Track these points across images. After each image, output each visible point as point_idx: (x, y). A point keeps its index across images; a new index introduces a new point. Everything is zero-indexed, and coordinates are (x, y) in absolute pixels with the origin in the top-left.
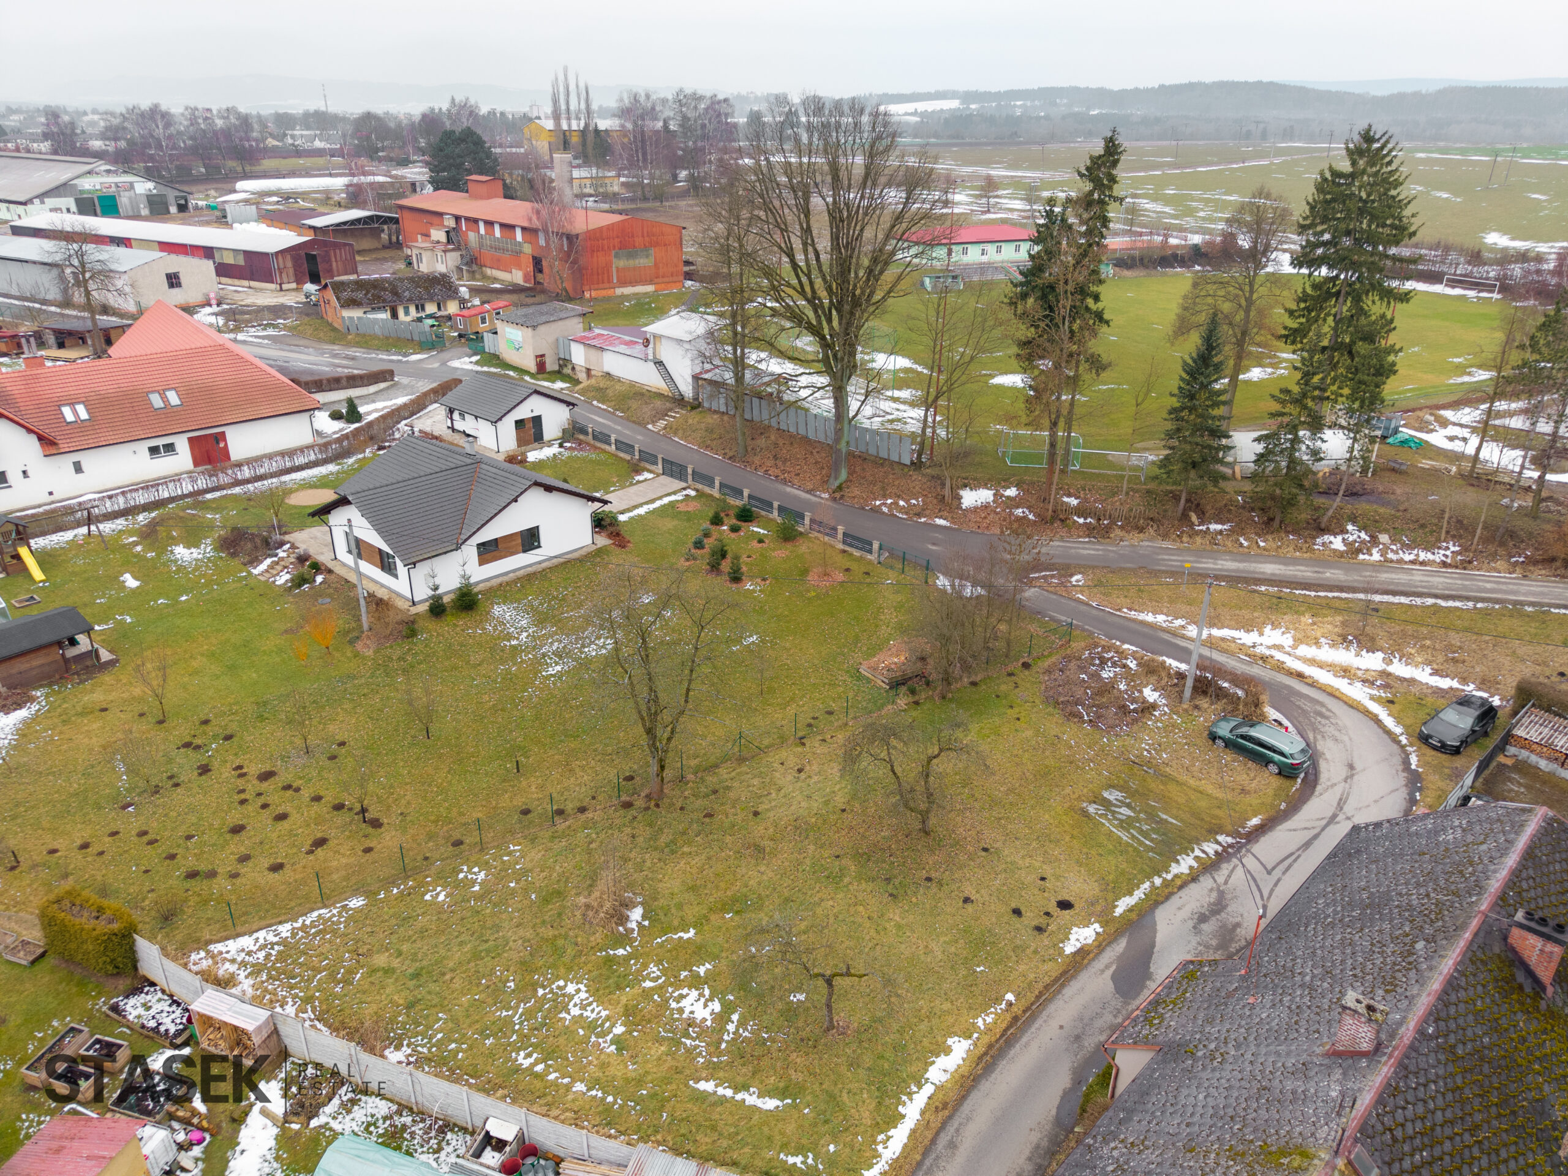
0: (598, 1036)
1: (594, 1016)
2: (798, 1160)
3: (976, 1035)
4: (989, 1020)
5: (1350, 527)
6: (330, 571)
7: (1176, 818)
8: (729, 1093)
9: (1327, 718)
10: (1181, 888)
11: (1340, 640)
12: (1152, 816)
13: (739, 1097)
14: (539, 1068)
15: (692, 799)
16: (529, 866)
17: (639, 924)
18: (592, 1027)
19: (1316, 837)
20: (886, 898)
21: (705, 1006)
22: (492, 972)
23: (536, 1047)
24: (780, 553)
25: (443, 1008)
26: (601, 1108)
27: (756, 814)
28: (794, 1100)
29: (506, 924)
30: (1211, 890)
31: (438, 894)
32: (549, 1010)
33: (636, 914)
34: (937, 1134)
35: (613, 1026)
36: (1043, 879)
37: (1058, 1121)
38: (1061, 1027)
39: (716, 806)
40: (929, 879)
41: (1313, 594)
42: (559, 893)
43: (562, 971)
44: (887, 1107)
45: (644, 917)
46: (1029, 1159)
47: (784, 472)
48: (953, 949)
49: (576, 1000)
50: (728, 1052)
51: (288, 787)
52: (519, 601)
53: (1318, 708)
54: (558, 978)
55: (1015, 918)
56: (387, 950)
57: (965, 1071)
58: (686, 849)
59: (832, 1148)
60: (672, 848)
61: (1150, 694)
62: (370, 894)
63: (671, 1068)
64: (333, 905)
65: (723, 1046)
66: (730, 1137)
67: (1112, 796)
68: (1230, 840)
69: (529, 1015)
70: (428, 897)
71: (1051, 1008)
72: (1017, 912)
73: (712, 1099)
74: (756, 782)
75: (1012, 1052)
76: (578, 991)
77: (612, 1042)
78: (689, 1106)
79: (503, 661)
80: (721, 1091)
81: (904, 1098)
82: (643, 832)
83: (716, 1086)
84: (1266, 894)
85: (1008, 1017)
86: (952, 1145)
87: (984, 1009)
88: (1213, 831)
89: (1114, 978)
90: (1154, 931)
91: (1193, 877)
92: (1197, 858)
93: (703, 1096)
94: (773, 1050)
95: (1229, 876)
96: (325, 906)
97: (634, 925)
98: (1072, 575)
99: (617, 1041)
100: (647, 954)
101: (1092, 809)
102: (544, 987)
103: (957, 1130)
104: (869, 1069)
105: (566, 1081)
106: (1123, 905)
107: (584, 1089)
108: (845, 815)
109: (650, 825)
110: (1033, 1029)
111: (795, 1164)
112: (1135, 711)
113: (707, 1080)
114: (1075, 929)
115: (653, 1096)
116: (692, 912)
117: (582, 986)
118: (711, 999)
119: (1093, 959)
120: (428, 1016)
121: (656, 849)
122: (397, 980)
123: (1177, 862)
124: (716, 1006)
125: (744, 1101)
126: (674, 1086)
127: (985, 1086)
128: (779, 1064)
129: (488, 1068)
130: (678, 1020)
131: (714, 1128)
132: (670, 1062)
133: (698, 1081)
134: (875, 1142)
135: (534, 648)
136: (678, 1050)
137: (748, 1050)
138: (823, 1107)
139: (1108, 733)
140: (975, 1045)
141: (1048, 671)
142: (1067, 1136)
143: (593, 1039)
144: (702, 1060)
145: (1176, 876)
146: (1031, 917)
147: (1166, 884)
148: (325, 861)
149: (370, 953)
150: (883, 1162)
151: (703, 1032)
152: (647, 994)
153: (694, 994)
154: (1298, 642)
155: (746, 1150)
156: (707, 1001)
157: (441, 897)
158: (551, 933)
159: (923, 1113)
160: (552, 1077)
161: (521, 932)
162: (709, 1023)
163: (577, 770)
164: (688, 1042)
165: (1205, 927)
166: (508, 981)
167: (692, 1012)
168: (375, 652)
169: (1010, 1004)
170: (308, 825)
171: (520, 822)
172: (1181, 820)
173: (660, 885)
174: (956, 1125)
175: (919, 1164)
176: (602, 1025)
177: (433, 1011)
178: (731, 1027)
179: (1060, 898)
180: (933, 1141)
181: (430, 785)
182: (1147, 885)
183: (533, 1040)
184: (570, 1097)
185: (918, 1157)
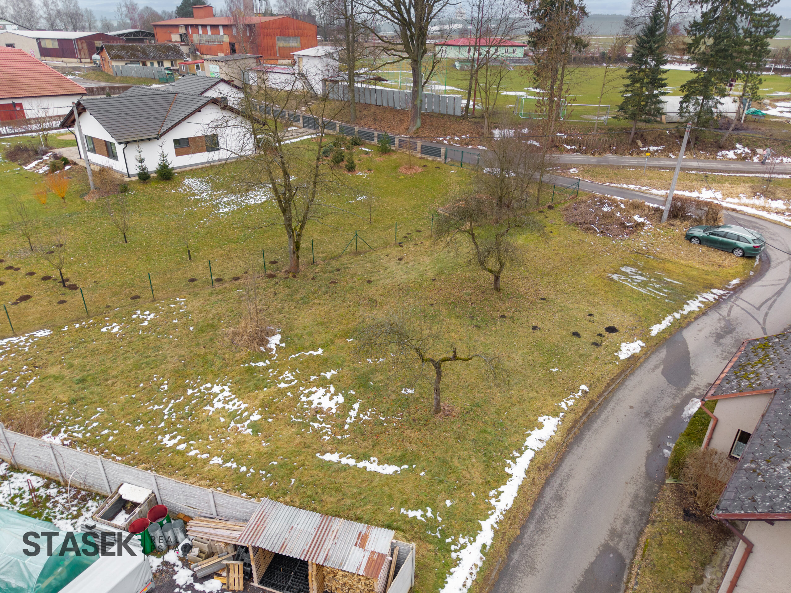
0: (237, 422)
1: (235, 408)
2: (418, 514)
3: (561, 414)
4: (571, 403)
5: (738, 146)
6: (75, 164)
7: (678, 280)
8: (352, 462)
9: (763, 229)
10: (696, 319)
11: (752, 195)
12: (659, 280)
13: (361, 465)
14: (182, 447)
15: (321, 273)
16: (190, 309)
17: (277, 345)
18: (232, 416)
19: (783, 289)
20: (471, 328)
21: (331, 399)
22: (150, 377)
23: (180, 431)
24: (380, 160)
25: (102, 404)
26: (234, 476)
27: (369, 282)
28: (411, 465)
29: (166, 346)
30: (720, 319)
31: (113, 328)
32: (196, 404)
33: (275, 340)
34: (543, 489)
35: (251, 414)
36: (591, 315)
37: (648, 475)
38: (631, 407)
39: (339, 278)
40: (503, 317)
41: (726, 174)
42: (212, 326)
43: (210, 377)
44: (494, 468)
45: (281, 341)
46: (632, 507)
47: (380, 126)
48: (530, 358)
49: (221, 397)
50: (350, 431)
51: (10, 268)
52: (203, 177)
53: (754, 225)
54: (206, 382)
55: (575, 339)
56: (60, 363)
57: (558, 439)
58: (316, 301)
59: (448, 503)
60: (306, 300)
61: (638, 219)
62: (56, 328)
63: (300, 444)
64: (23, 334)
65: (347, 427)
66: (353, 496)
67: (628, 270)
68: (722, 292)
69: (178, 408)
70: (104, 330)
71: (620, 394)
72: (576, 334)
73: (337, 467)
74: (368, 265)
75: (595, 426)
76: (223, 391)
77: (249, 427)
78: (316, 472)
79: (187, 206)
80: (344, 461)
81: (508, 461)
82: (282, 292)
83: (340, 457)
84: (761, 321)
85: (586, 401)
86: (559, 498)
87: (566, 396)
88: (708, 287)
89: (663, 373)
90: (686, 345)
91: (702, 313)
92: (701, 302)
93: (330, 464)
94: (389, 429)
95: (730, 311)
96: (15, 335)
97: (273, 346)
98: (570, 169)
99: (254, 426)
100: (283, 365)
101: (615, 277)
102: (193, 388)
103: (561, 485)
104: (474, 440)
105: (205, 456)
106: (655, 330)
107: (221, 462)
108: (435, 282)
109: (289, 287)
110: (608, 409)
111: (415, 517)
112: (630, 226)
113: (332, 452)
114: (623, 345)
115: (282, 466)
116: (319, 338)
117: (226, 388)
118: (336, 394)
119: (644, 362)
120: (87, 410)
121: (293, 301)
122: (63, 384)
123: (688, 304)
124: (340, 399)
125: (365, 468)
126: (302, 458)
127: (578, 451)
128: (395, 438)
129: (135, 447)
130: (307, 409)
131: (338, 490)
132: (299, 439)
133: (324, 453)
134: (487, 497)
135: (211, 200)
136: (307, 431)
137: (368, 429)
138: (437, 470)
139: (615, 238)
140: (563, 420)
141: (566, 209)
142: (660, 488)
143: (232, 424)
144: (327, 438)
145: (690, 313)
146: (587, 338)
147: (684, 317)
148: (26, 308)
149: (45, 365)
150: (498, 513)
151: (328, 416)
152: (282, 393)
153: (322, 391)
154: (725, 196)
155: (369, 507)
156: (332, 395)
157: (116, 330)
158: (203, 351)
159: (527, 472)
160: (192, 453)
161: (178, 350)
162: (334, 411)
163: (235, 259)
164: (316, 425)
165: (722, 341)
166: (163, 384)
167: (320, 404)
168: (97, 200)
169: (585, 392)
170: (19, 289)
171: (187, 285)
172: (682, 282)
173: (296, 322)
174: (558, 481)
175: (531, 514)
176: (241, 414)
177: (93, 406)
178: (353, 413)
179: (606, 326)
180: (541, 494)
181: (122, 266)
182: (669, 318)
183: (179, 426)
184: (207, 468)
185: (529, 508)
